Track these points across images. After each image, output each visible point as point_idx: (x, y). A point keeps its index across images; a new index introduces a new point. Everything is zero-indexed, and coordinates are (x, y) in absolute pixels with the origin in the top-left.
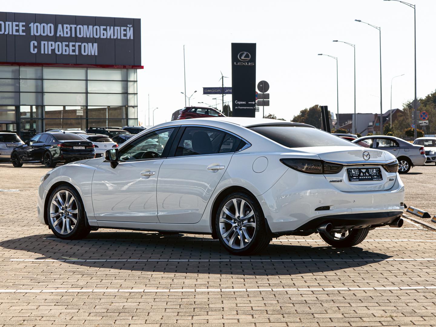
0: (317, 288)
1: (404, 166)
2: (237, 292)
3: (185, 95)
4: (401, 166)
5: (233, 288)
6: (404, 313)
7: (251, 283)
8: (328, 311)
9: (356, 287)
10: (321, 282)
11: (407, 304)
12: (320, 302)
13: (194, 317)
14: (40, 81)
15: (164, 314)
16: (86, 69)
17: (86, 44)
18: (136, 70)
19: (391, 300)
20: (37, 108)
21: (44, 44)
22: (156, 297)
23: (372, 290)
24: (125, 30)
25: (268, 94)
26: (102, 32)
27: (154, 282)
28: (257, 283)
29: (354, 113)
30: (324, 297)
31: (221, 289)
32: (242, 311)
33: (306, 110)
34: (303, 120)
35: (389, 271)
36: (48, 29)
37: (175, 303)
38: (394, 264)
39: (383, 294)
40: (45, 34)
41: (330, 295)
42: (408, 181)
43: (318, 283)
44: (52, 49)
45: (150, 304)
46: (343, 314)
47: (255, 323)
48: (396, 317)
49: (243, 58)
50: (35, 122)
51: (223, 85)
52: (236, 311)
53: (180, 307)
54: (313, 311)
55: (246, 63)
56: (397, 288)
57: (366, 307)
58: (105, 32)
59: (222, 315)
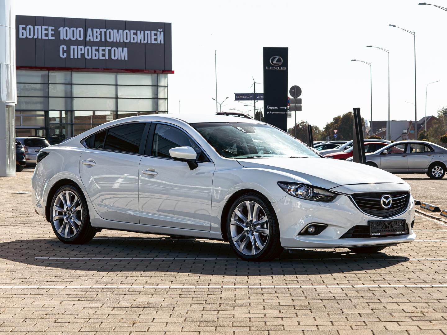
0: (346, 285)
1: (439, 172)
2: (265, 288)
3: (217, 101)
4: (435, 172)
5: (261, 285)
6: (435, 309)
7: (279, 280)
8: (357, 307)
9: (387, 285)
10: (351, 279)
11: (439, 300)
12: (349, 298)
13: (220, 312)
14: (69, 86)
15: (189, 309)
16: (116, 73)
17: (116, 49)
18: (166, 75)
19: (422, 297)
20: (66, 114)
21: (74, 49)
22: (181, 293)
23: (403, 288)
24: (155, 35)
25: (301, 100)
26: (132, 36)
27: (180, 279)
28: (285, 280)
29: (388, 120)
30: (353, 294)
31: (248, 286)
32: (269, 307)
33: (339, 117)
34: (337, 127)
35: (421, 269)
36: (77, 34)
37: (201, 299)
38: (427, 263)
39: (414, 291)
40: (75, 39)
41: (360, 292)
42: (443, 186)
43: (348, 281)
44: (81, 54)
45: (176, 300)
46: (372, 310)
47: (282, 318)
48: (427, 313)
49: (275, 62)
50: (64, 127)
51: (255, 91)
52: (263, 307)
53: (206, 302)
54: (342, 306)
55: (278, 68)
56: (429, 286)
57: (396, 303)
58: (135, 36)
59: (249, 310)
